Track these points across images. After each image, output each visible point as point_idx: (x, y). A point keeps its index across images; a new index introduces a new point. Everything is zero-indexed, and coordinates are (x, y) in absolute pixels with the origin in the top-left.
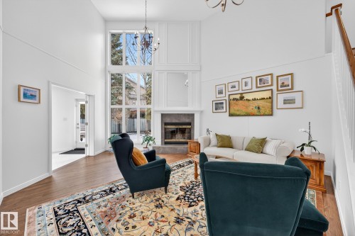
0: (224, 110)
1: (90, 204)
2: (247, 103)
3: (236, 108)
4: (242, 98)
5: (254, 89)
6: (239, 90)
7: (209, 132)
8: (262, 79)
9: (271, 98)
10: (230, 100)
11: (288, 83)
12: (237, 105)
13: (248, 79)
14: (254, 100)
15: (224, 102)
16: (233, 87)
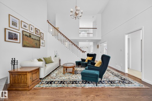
0: (18, 41)
2: (32, 40)
3: (27, 42)
4: (30, 36)
5: (34, 34)
6: (28, 31)
7: (14, 62)
8: (37, 30)
9: (39, 40)
10: (23, 35)
11: (42, 36)
12: (28, 39)
13: (33, 27)
14: (35, 39)
15: (18, 34)
16: (25, 26)
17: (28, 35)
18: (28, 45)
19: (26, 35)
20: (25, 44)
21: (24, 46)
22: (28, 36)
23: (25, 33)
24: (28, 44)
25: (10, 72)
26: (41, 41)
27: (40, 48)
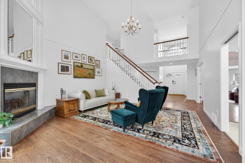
0: (70, 73)
1: (174, 135)
2: (84, 70)
3: (79, 72)
4: (82, 66)
5: (87, 63)
6: (80, 61)
7: (62, 92)
8: (90, 59)
9: (94, 70)
10: (74, 66)
11: (99, 64)
12: (79, 70)
13: (85, 56)
14: (88, 69)
15: (70, 66)
16: (76, 57)
17: (80, 65)
18: (80, 76)
19: (77, 66)
20: (76, 75)
21: (75, 77)
22: (79, 67)
23: (76, 64)
24: (80, 74)
25: (57, 100)
26: (97, 70)
27: (94, 78)
